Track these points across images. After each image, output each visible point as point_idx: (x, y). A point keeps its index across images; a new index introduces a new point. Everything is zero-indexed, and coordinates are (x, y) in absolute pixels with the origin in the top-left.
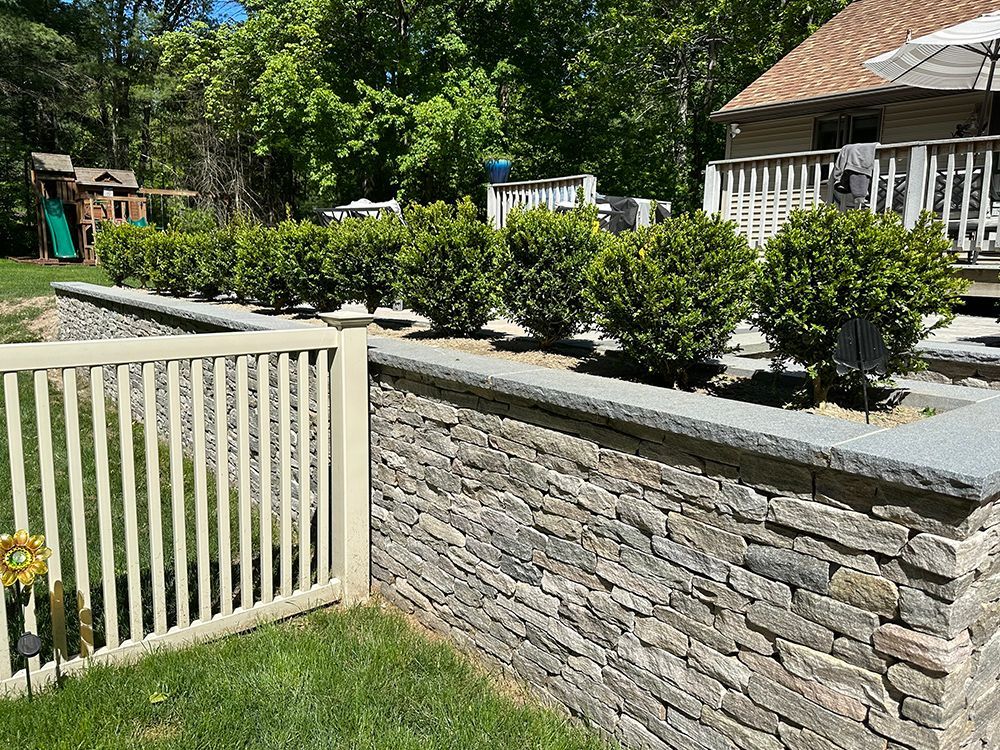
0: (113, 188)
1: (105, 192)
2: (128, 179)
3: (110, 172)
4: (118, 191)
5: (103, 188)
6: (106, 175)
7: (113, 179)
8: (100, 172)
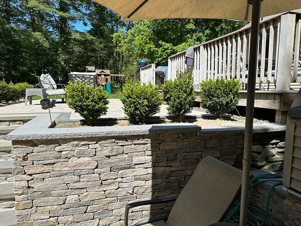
0: (104, 75)
1: (102, 75)
2: (107, 72)
3: (103, 70)
4: (105, 75)
5: (101, 74)
6: (102, 71)
7: (104, 72)
8: (101, 70)
